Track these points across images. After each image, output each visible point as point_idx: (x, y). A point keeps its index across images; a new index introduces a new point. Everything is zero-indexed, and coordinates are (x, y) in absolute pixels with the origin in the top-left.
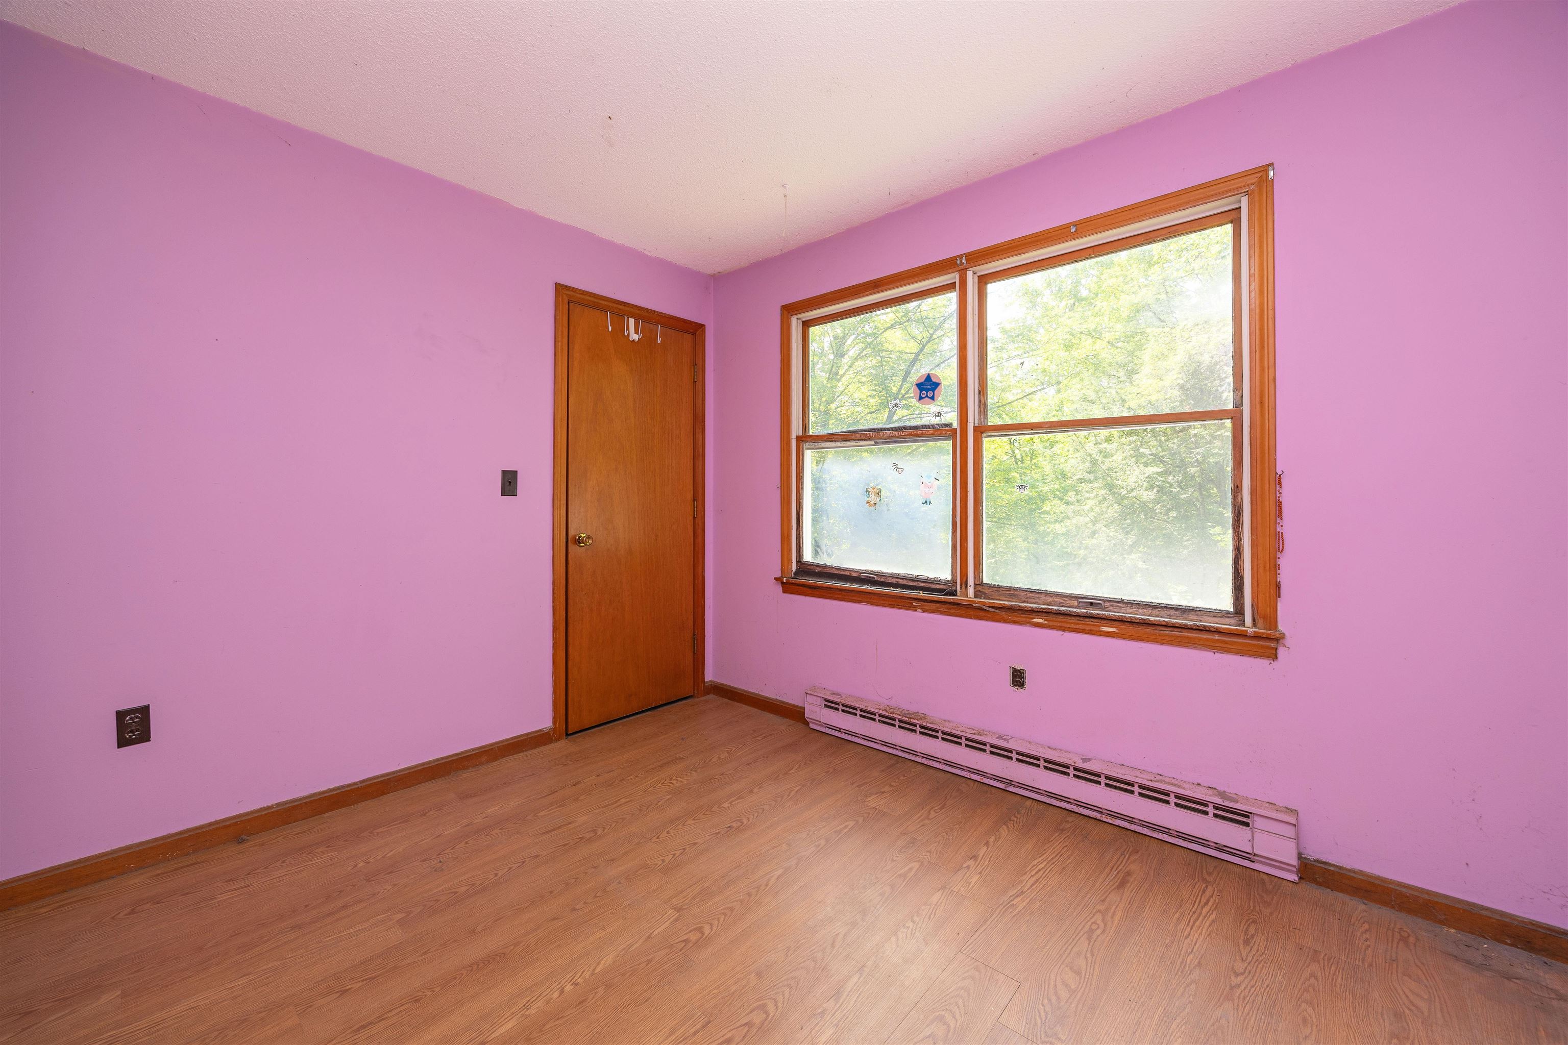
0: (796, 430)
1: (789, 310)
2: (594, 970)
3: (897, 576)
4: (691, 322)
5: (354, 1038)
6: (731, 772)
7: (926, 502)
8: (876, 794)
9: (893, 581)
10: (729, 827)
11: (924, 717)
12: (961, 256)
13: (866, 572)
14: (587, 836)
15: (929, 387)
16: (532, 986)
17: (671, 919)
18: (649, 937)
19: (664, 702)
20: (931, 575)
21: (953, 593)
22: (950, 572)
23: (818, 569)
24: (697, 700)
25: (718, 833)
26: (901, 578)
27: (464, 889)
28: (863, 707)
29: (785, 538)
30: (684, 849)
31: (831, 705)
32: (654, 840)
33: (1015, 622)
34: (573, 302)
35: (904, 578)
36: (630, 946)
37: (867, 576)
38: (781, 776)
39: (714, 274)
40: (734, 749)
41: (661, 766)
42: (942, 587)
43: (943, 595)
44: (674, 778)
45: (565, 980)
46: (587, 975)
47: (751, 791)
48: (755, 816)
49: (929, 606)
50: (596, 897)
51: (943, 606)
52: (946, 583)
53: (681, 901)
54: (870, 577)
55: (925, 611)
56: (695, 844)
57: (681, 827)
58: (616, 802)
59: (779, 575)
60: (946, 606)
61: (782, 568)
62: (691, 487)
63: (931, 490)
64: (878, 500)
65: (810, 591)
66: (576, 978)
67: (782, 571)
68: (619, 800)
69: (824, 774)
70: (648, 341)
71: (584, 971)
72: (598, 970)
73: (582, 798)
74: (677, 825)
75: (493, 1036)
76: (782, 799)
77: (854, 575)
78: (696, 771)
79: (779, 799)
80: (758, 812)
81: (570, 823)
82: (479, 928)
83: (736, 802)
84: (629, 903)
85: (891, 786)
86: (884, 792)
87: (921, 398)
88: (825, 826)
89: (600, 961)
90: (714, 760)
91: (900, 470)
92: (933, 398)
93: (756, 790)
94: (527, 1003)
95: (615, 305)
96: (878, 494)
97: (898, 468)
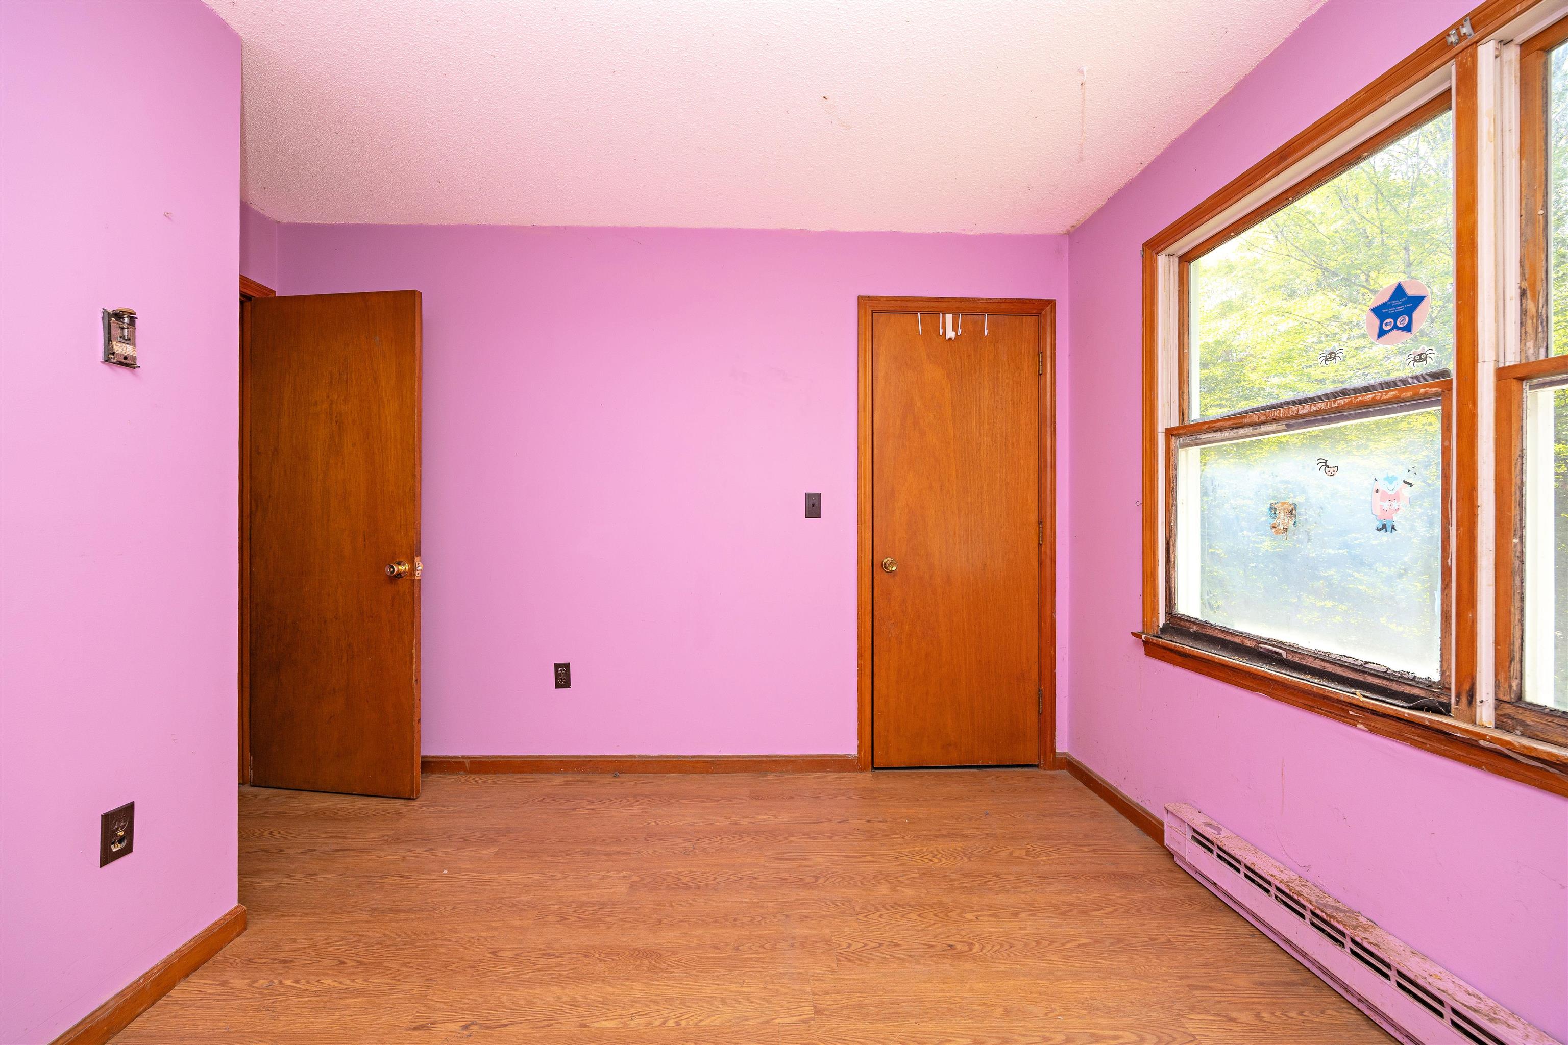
0: (1166, 418)
1: (1155, 245)
2: (701, 1021)
3: (1325, 658)
4: (1032, 301)
5: (539, 959)
6: (1010, 877)
7: (1384, 527)
8: (1215, 1015)
9: (1317, 664)
10: (951, 946)
12: (1457, 26)
13: (1268, 641)
14: (808, 880)
15: (1400, 309)
16: (651, 1000)
17: (802, 1017)
18: (767, 1022)
19: (995, 764)
20: (1396, 665)
21: (1443, 709)
22: (1437, 665)
23: (1194, 628)
24: (1042, 772)
25: (931, 946)
26: (1330, 662)
27: (687, 879)
28: (1249, 863)
29: (1149, 577)
30: (881, 945)
31: (1203, 841)
32: (860, 917)
34: (877, 311)
35: (1338, 662)
36: (746, 1019)
37: (1268, 650)
38: (1075, 912)
39: (1068, 231)
40: (1038, 850)
41: (936, 837)
42: (1415, 691)
43: (1410, 708)
44: (939, 856)
45: (675, 1013)
46: (693, 1021)
47: (1016, 915)
48: (995, 949)
49: (1380, 723)
50: (763, 947)
51: (1411, 728)
52: (1428, 685)
53: (828, 1003)
54: (1274, 652)
55: (1373, 730)
56: (896, 945)
57: (898, 917)
58: (860, 857)
59: (1139, 629)
60: (1418, 731)
61: (1143, 619)
62: (1034, 506)
63: (1395, 505)
64: (1291, 523)
65: (1179, 659)
66: (682, 1018)
67: (1144, 624)
68: (866, 856)
69: (1146, 940)
70: (971, 336)
71: (693, 1016)
72: (703, 1023)
73: (836, 838)
74: (896, 913)
75: (595, 1025)
76: (1049, 945)
77: (1249, 644)
78: (969, 859)
79: (1045, 943)
80: (1002, 946)
81: (805, 859)
82: (665, 922)
83: (986, 919)
84: (782, 972)
85: (1258, 1016)
86: (1233, 1020)
87: (1382, 333)
88: (1082, 1017)
89: (712, 1016)
90: (1003, 854)
91: (1331, 470)
92: (1408, 328)
93: (1023, 915)
94: (636, 1013)
95: (926, 304)
96: (1291, 512)
97: (1328, 467)
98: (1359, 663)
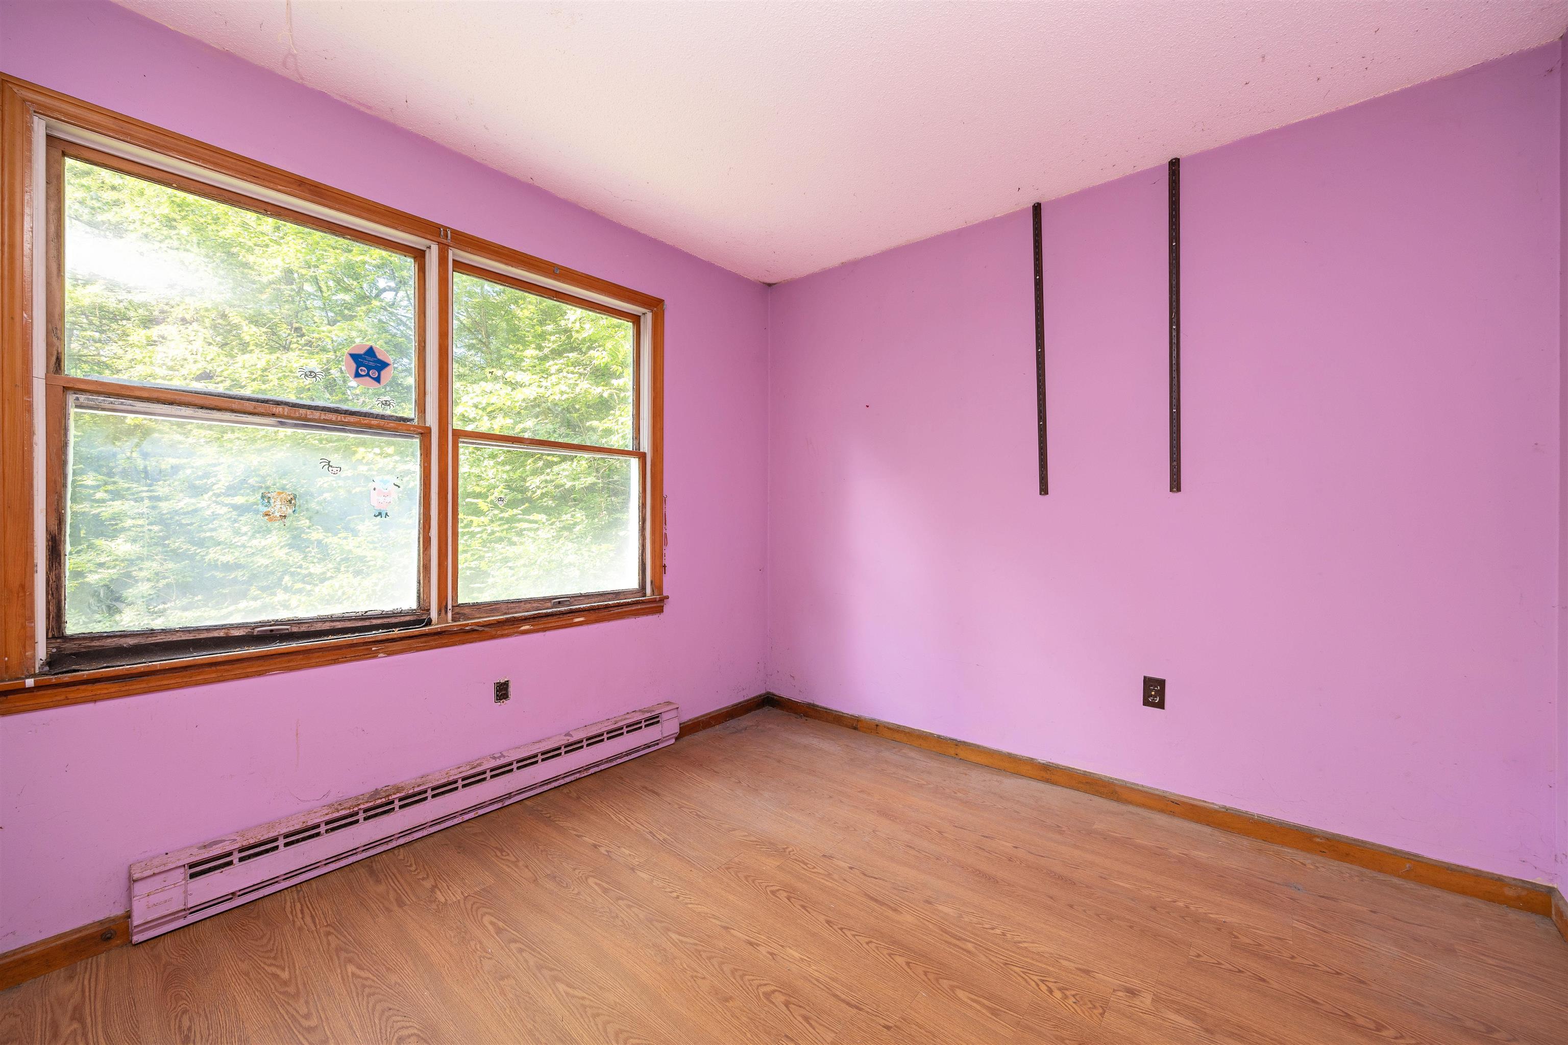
3: (331, 619)
7: (380, 514)
9: (327, 626)
11: (398, 789)
13: (268, 624)
15: (372, 364)
20: (388, 606)
22: (414, 597)
28: (285, 830)
31: (211, 865)
33: (503, 636)
35: (344, 618)
37: (270, 631)
42: (407, 619)
51: (419, 640)
52: (411, 612)
54: (272, 631)
55: (390, 654)
60: (423, 639)
63: (388, 499)
64: (291, 510)
77: (237, 633)
87: (358, 375)
91: (335, 469)
92: (377, 379)
96: (290, 501)
97: (330, 466)
98: (360, 614)
